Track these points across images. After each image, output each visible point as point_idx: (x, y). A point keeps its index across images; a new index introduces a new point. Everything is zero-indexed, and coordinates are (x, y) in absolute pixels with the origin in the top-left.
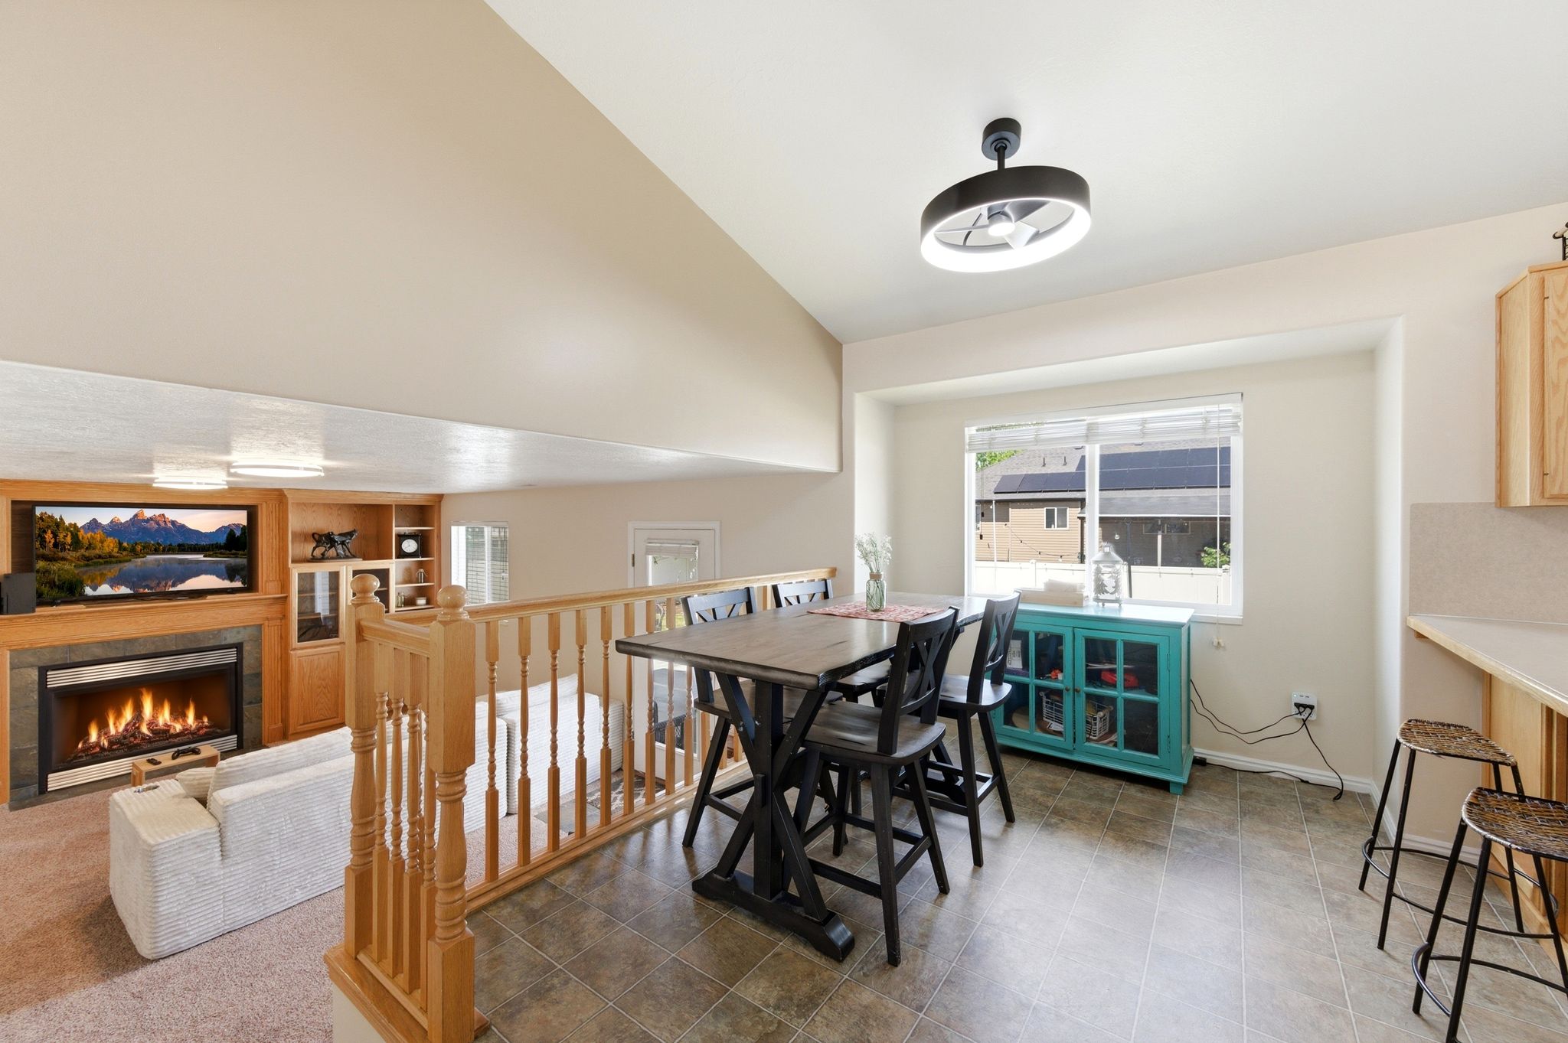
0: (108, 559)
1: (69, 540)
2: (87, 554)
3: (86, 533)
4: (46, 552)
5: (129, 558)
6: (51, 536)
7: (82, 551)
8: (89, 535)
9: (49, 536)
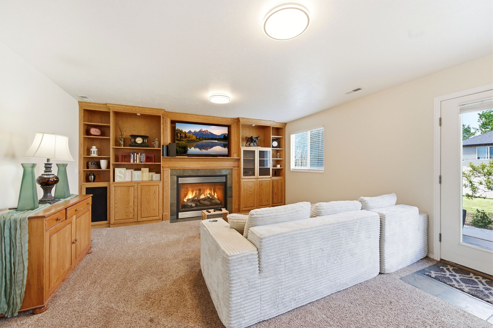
0: (193, 141)
1: (184, 136)
2: (188, 139)
3: (188, 134)
4: (178, 138)
5: (198, 141)
6: (179, 134)
7: (187, 138)
8: (189, 134)
9: (179, 135)
